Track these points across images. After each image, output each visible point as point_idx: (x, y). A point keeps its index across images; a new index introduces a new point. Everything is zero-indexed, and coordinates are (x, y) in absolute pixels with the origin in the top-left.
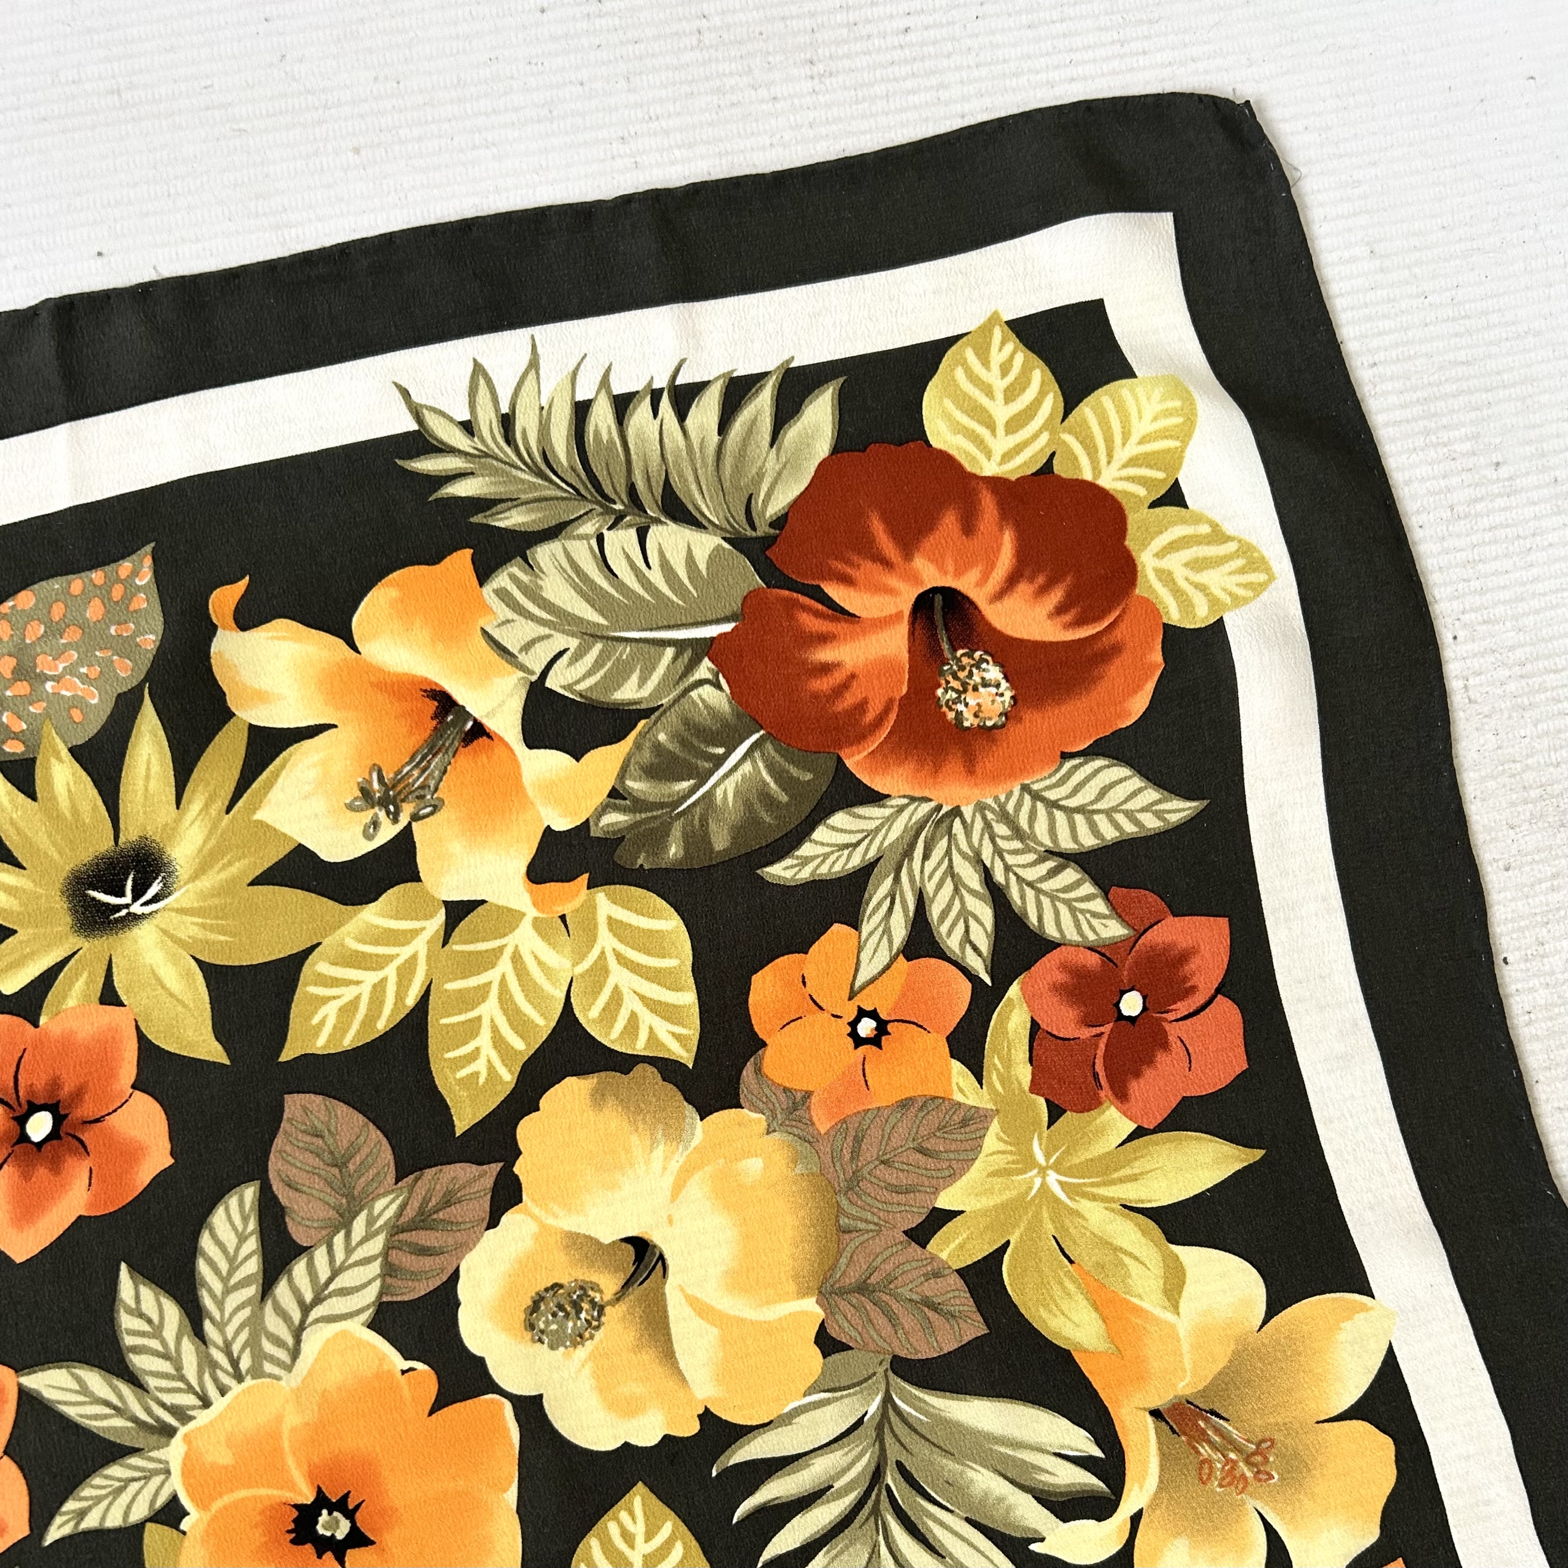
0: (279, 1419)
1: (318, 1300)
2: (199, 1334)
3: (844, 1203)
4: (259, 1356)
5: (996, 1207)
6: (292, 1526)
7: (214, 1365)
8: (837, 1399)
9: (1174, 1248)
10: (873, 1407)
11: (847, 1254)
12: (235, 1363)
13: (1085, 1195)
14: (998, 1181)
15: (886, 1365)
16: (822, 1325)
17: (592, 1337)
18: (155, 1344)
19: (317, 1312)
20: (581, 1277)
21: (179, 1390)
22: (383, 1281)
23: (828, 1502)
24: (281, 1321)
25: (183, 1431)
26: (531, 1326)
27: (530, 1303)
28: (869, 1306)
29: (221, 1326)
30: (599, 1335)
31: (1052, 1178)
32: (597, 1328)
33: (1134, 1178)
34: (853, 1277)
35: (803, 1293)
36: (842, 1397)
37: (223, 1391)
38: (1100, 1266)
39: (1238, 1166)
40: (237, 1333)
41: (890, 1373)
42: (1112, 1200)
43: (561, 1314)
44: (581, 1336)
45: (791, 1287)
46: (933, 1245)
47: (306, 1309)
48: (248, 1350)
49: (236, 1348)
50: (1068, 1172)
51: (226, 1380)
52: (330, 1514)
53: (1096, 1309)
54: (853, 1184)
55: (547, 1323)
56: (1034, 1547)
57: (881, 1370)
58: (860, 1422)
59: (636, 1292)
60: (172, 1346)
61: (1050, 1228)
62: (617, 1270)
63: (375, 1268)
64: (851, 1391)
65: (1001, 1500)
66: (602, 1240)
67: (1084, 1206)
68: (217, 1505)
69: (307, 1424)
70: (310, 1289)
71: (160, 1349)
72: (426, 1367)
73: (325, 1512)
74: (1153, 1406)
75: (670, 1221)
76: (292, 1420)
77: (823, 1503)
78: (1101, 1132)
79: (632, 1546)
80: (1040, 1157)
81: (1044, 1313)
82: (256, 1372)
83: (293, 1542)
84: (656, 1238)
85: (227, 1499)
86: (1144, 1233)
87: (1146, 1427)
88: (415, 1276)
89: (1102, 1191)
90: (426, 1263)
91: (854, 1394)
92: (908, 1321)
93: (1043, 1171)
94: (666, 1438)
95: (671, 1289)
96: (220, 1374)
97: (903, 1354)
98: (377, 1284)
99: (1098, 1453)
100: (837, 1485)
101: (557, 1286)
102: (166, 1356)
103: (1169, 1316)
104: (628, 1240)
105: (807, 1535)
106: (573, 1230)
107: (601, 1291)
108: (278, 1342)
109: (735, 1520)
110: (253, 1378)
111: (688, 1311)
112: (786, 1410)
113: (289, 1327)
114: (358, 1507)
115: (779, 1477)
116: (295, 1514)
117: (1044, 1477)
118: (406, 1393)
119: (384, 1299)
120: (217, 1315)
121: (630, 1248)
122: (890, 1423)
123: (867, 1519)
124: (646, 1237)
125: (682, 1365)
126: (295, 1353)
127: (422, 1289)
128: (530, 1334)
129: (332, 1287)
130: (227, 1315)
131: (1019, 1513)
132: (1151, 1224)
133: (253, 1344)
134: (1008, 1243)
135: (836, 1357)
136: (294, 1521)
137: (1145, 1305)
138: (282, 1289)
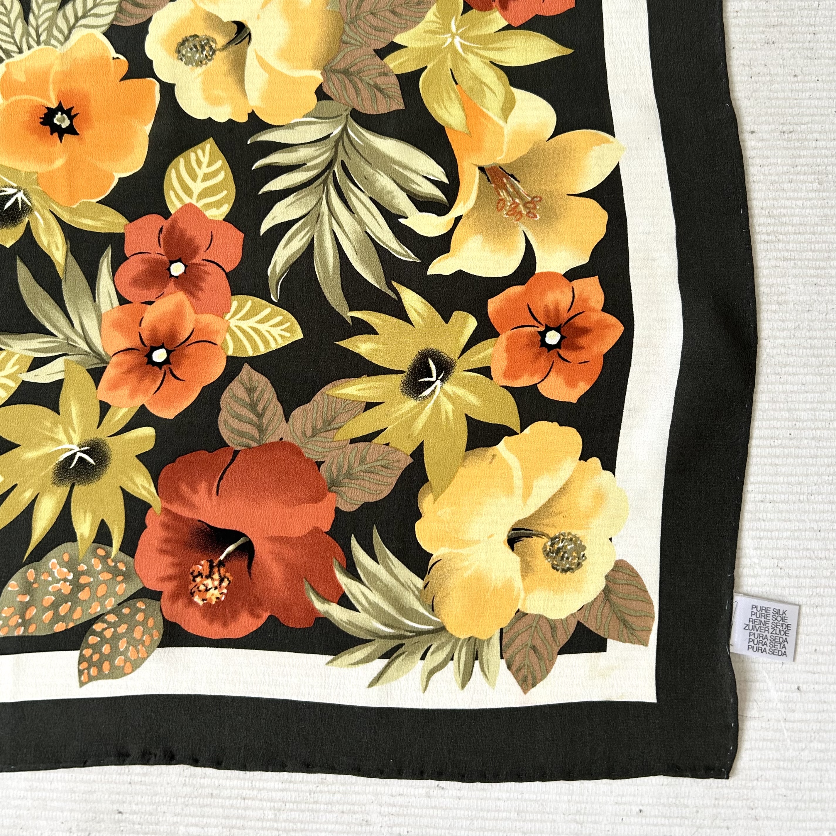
0: (51, 66)
1: (84, 16)
2: (26, 19)
3: (347, 29)
4: (50, 35)
5: (424, 49)
6: (43, 116)
7: (29, 35)
8: (319, 123)
9: (512, 88)
10: (337, 131)
11: (342, 54)
12: (38, 36)
13: (472, 52)
14: (428, 35)
15: (348, 112)
16: (321, 85)
17: (206, 64)
18: (5, 19)
19: (82, 22)
20: (208, 34)
21: (10, 42)
22: (116, 15)
23: (302, 171)
24: (64, 21)
25: (7, 61)
26: (179, 51)
27: (181, 41)
28: (347, 82)
29: (36, 18)
30: (210, 64)
31: (457, 40)
32: (210, 60)
33: (500, 49)
34: (342, 66)
35: (315, 68)
36: (322, 122)
37: (30, 48)
38: (471, 89)
39: (557, 55)
40: (43, 22)
41: (349, 116)
42: (486, 58)
43: (194, 49)
44: (201, 62)
45: (310, 63)
46: (387, 60)
47: (77, 19)
48: (46, 32)
49: (41, 30)
50: (467, 39)
51: (32, 43)
52: (62, 114)
53: (464, 110)
54: (354, 21)
55: (187, 52)
56: (401, 220)
57: (345, 114)
58: (328, 136)
59: (233, 48)
60: (13, 21)
61: (449, 65)
62: (227, 35)
63: (114, 8)
64: (327, 121)
65: (390, 192)
66: (223, 20)
67: (470, 57)
68: (13, 99)
69: (63, 71)
70: (82, 10)
71: (7, 22)
72: (125, 59)
73: (60, 113)
74: (482, 164)
75: (258, 18)
76: (57, 68)
77: (299, 171)
78: (489, 23)
79: (200, 167)
80: (453, 28)
81: (436, 106)
82: (47, 43)
83: (41, 123)
84: (250, 25)
85: (18, 98)
86: (499, 78)
87: (475, 175)
88: (131, 15)
89: (482, 52)
90: (138, 10)
91: (329, 122)
92: (365, 93)
93: (453, 36)
94: (230, 120)
95: (251, 51)
96: (30, 39)
97: (357, 109)
98: (112, 16)
99: (446, 181)
100: (309, 164)
101: (196, 36)
102: (8, 26)
103: (501, 123)
104: (235, 22)
105: (288, 185)
106: (211, 11)
107: (216, 43)
108: (61, 31)
109: (253, 168)
110: (45, 45)
111: (256, 62)
112: (292, 122)
113: (67, 26)
114: (76, 115)
115: (280, 153)
116: (46, 111)
117: (415, 186)
118: (113, 69)
119: (114, 23)
120: (36, 12)
121: (235, 26)
122: (343, 142)
123: (319, 185)
124: (244, 23)
125: (246, 88)
126: (67, 38)
127: (132, 22)
128: (177, 55)
129: (92, 12)
130: (41, 13)
131: (397, 201)
132: (503, 75)
133: (49, 30)
134: (426, 67)
135: (323, 102)
136: (45, 114)
137: (490, 114)
138: (69, 8)
